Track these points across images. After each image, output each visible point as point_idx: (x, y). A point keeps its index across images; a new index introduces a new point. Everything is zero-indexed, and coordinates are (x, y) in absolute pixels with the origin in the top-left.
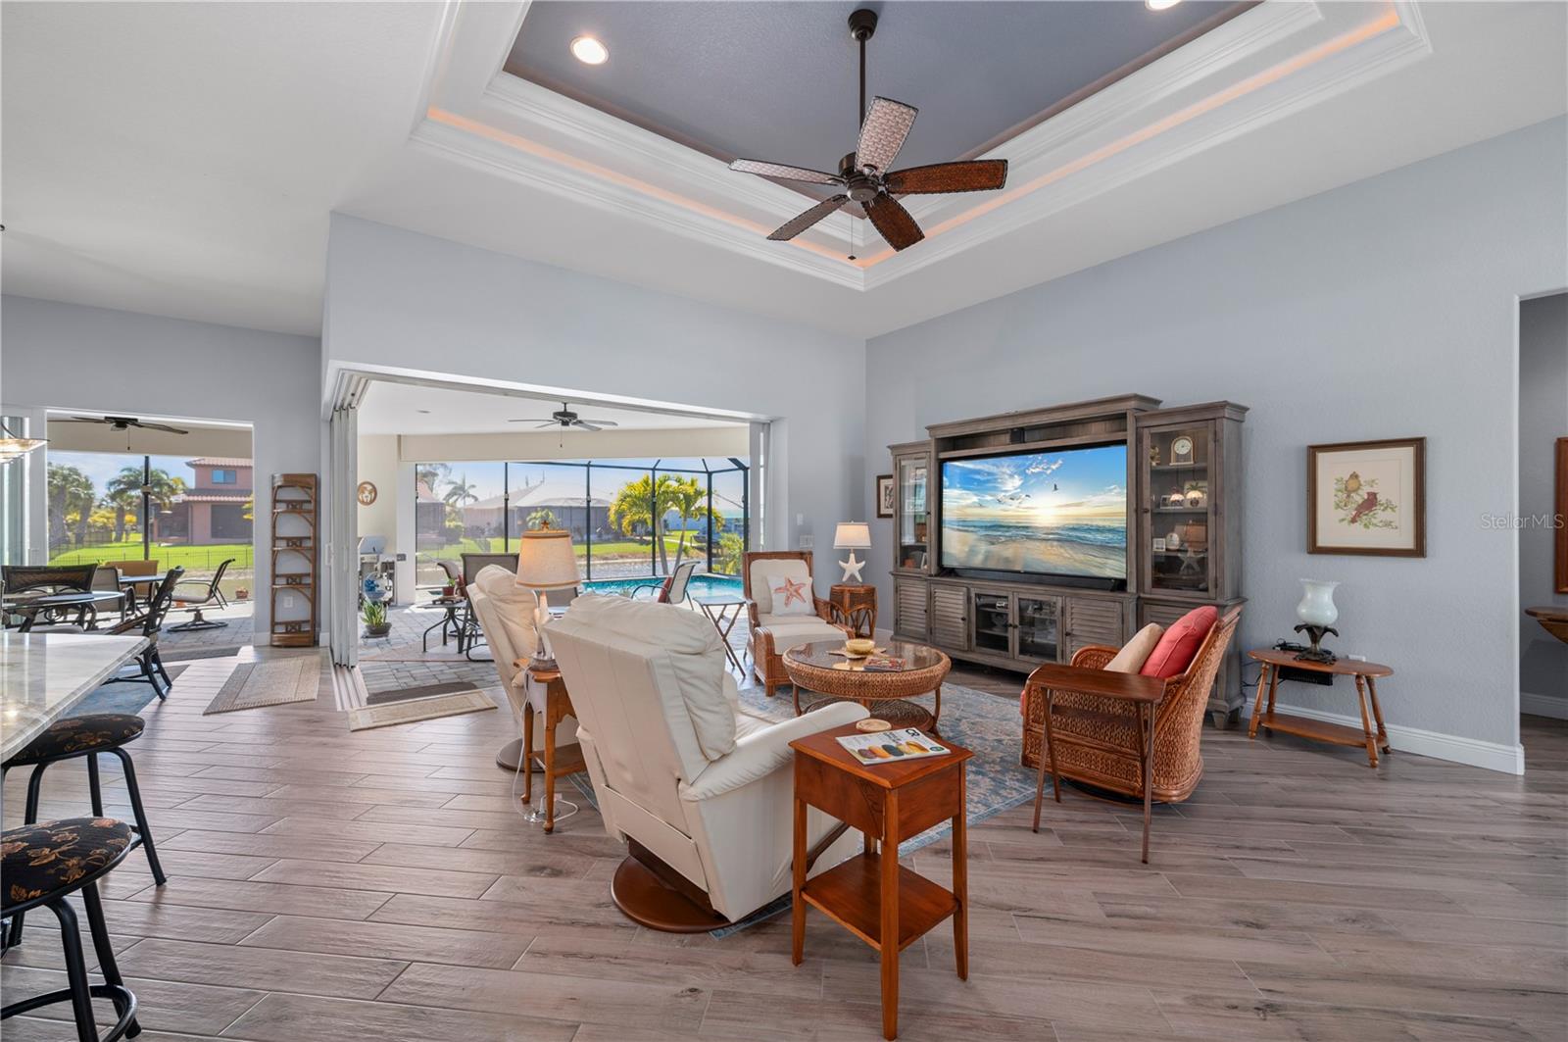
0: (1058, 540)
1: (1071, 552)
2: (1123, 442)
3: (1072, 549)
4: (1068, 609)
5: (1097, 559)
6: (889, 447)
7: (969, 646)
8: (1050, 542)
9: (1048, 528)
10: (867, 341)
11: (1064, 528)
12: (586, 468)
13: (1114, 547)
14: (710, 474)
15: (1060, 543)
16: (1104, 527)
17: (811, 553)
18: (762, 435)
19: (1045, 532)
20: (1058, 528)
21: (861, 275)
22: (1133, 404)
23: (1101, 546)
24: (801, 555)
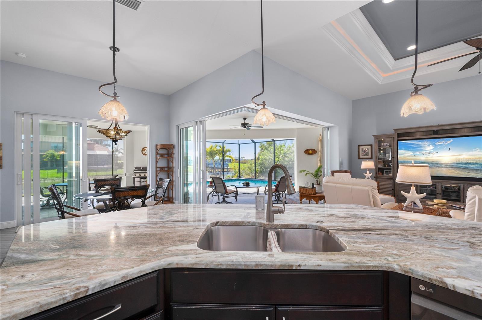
0: (452, 167)
1: (458, 171)
3: (458, 170)
5: (470, 174)
6: (373, 136)
8: (448, 168)
9: (447, 163)
10: (352, 101)
11: (454, 163)
13: (478, 169)
14: (239, 145)
16: (473, 163)
19: (446, 164)
20: (452, 163)
21: (382, 79)
23: (472, 169)
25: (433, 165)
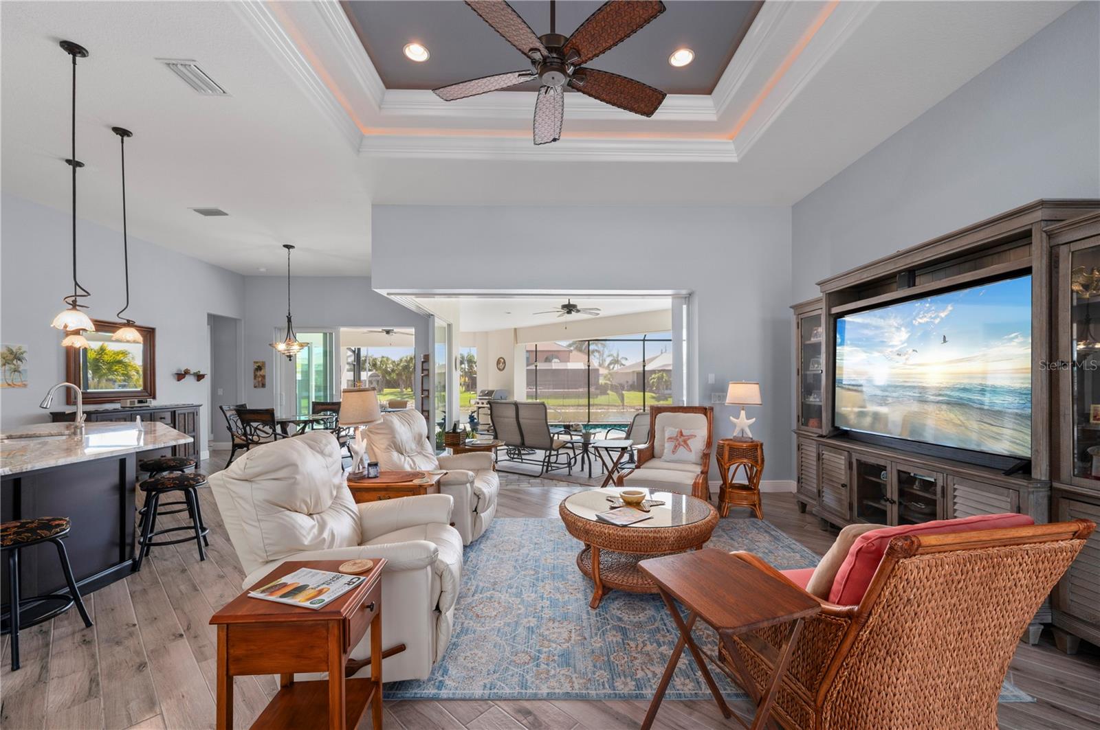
0: (948, 403)
1: (961, 418)
2: (1027, 271)
3: (963, 414)
4: (950, 491)
5: (991, 428)
6: (791, 307)
7: (851, 516)
8: (939, 405)
10: (793, 207)
11: (953, 389)
12: (642, 342)
15: (949, 406)
16: (1002, 387)
17: (712, 409)
18: (685, 307)
21: (732, 147)
22: (1038, 215)
23: (998, 412)
24: (704, 410)
25: (905, 393)
